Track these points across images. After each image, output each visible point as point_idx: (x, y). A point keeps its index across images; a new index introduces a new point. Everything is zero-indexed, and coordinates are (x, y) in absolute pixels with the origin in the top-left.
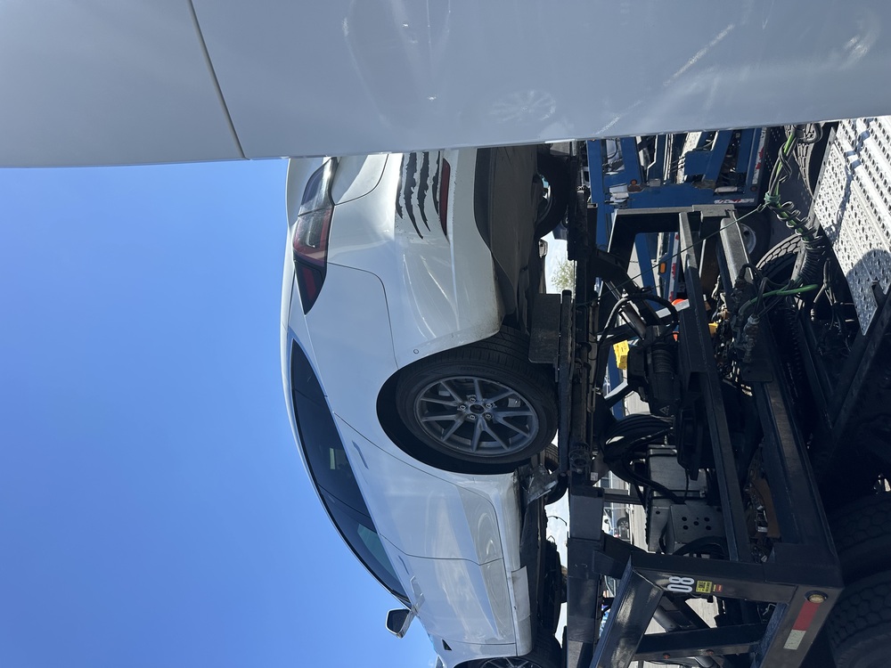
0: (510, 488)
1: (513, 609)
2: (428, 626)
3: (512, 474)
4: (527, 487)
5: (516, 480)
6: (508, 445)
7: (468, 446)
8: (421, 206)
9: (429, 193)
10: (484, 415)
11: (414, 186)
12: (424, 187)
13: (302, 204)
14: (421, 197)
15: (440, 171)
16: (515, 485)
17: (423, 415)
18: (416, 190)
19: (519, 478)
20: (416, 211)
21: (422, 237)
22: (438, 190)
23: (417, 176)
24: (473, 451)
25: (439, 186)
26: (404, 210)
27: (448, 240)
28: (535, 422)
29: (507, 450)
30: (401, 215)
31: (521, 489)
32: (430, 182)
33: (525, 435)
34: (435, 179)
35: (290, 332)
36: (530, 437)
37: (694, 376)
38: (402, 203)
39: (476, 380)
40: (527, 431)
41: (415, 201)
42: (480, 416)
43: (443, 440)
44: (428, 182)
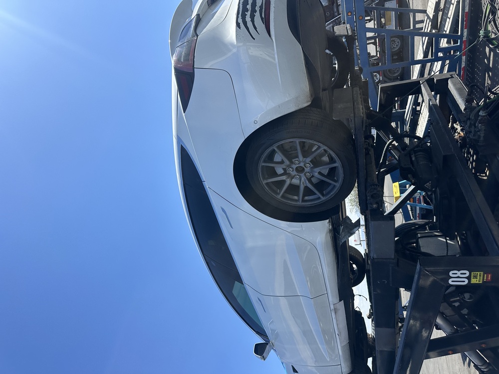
0: (326, 234)
1: (337, 335)
2: (281, 355)
3: (328, 221)
4: (339, 233)
5: (331, 227)
6: (323, 195)
7: (296, 201)
8: (253, 21)
9: (257, 14)
10: (305, 175)
11: (247, 11)
12: (253, 11)
13: (179, 41)
14: (252, 17)
15: (264, 3)
16: (330, 230)
17: (264, 178)
18: (248, 14)
19: (333, 225)
20: (250, 24)
21: (254, 39)
22: (263, 12)
23: (249, 7)
24: (300, 203)
25: (263, 10)
26: (242, 25)
27: (272, 39)
28: (341, 171)
29: (323, 199)
30: (240, 28)
31: (334, 234)
32: (257, 9)
33: (335, 184)
34: (261, 7)
35: (179, 140)
36: (338, 185)
37: (445, 158)
38: (240, 21)
39: (297, 141)
40: (336, 181)
41: (248, 19)
42: (302, 175)
43: (279, 197)
44: (256, 9)
